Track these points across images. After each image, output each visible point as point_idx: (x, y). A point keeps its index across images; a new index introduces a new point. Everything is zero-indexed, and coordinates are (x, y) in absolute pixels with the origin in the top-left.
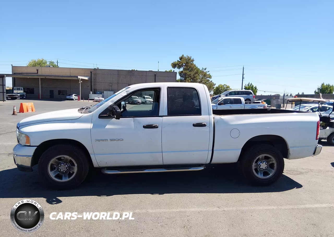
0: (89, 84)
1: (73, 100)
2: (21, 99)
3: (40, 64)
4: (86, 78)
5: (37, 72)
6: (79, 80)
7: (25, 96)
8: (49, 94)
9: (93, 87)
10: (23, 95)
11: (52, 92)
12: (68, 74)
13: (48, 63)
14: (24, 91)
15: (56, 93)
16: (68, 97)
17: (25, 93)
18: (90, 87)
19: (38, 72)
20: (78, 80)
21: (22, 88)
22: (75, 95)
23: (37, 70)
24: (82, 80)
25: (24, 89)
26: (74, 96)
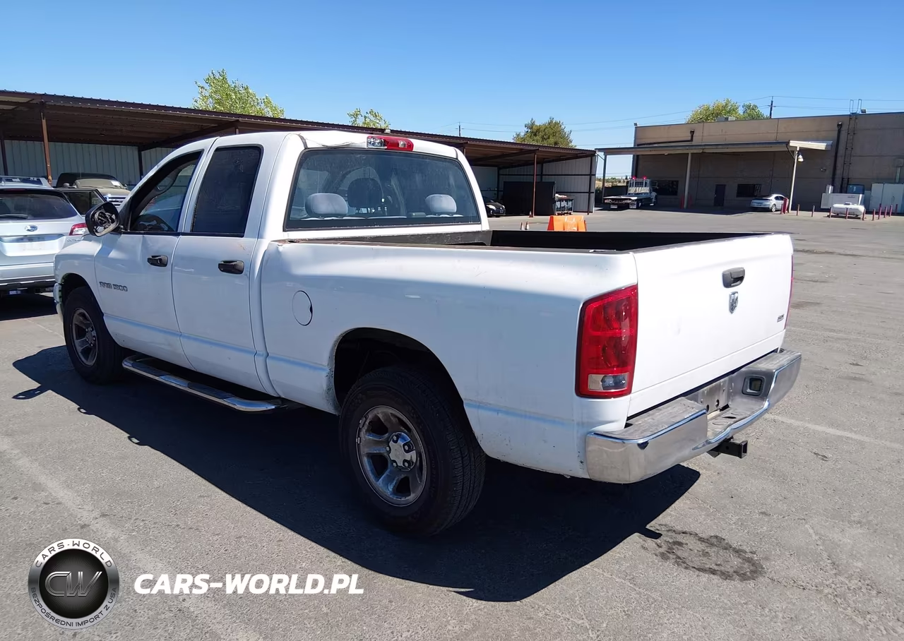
0: (829, 163)
1: (768, 210)
2: (638, 208)
3: (717, 115)
4: (821, 146)
5: (689, 138)
6: (793, 152)
7: (653, 200)
8: (712, 195)
9: (839, 172)
10: (649, 199)
11: (720, 190)
12: (771, 138)
13: (741, 111)
14: (653, 189)
15: (731, 192)
16: (755, 203)
17: (654, 194)
18: (829, 173)
19: (692, 136)
20: (790, 153)
21: (648, 181)
22: (777, 198)
23: (692, 132)
24: (803, 151)
25: (652, 184)
26: (773, 201)
